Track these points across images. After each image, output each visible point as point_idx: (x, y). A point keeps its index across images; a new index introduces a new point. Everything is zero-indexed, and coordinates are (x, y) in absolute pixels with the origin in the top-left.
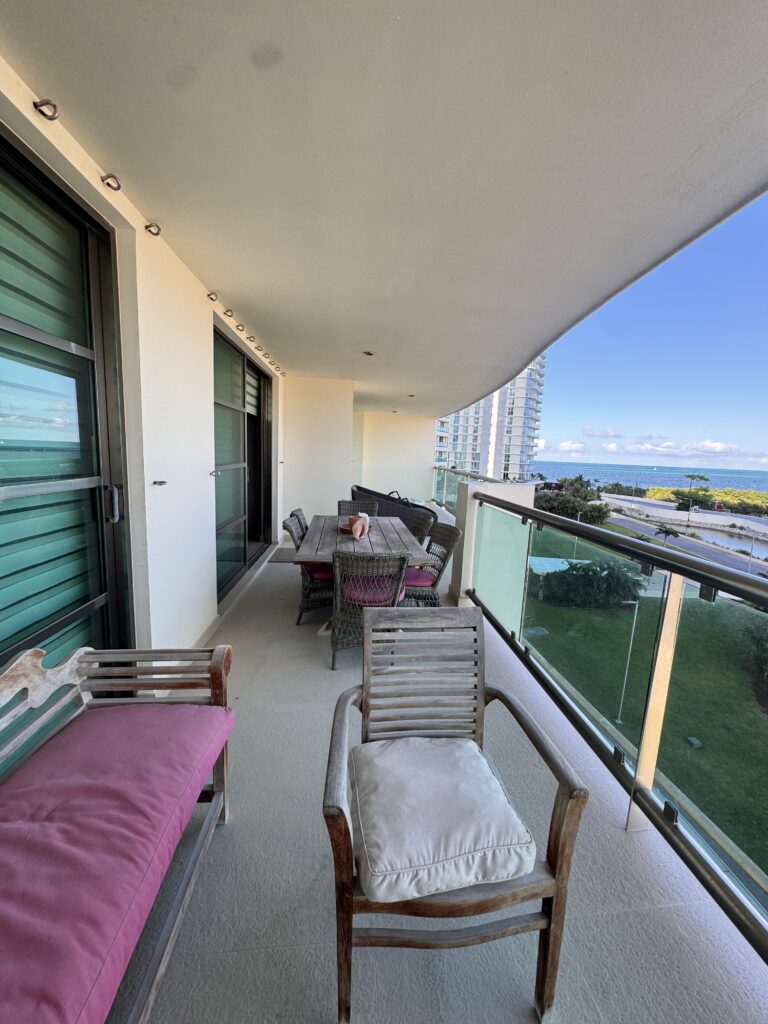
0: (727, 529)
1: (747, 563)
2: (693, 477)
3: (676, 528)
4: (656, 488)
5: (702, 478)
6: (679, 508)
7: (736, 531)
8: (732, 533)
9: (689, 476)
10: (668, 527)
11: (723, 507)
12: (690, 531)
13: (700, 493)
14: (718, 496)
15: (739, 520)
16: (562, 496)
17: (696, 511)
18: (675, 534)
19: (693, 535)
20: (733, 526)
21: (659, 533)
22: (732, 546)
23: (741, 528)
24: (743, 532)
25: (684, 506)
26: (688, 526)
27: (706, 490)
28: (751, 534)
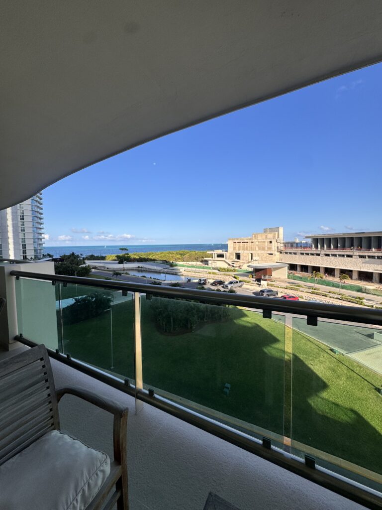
0: (137, 269)
1: (145, 281)
2: (122, 249)
3: (120, 272)
4: (109, 255)
5: (125, 249)
6: (119, 263)
7: (140, 269)
8: (139, 270)
9: (121, 249)
10: (117, 272)
11: (135, 260)
12: (125, 272)
13: (126, 255)
14: (132, 256)
15: (141, 265)
16: (65, 264)
17: (126, 263)
18: (120, 274)
19: (126, 274)
20: (139, 267)
21: (113, 275)
22: (140, 275)
23: (141, 267)
24: (142, 269)
25: (121, 262)
26: (124, 270)
27: (128, 254)
28: (145, 269)
